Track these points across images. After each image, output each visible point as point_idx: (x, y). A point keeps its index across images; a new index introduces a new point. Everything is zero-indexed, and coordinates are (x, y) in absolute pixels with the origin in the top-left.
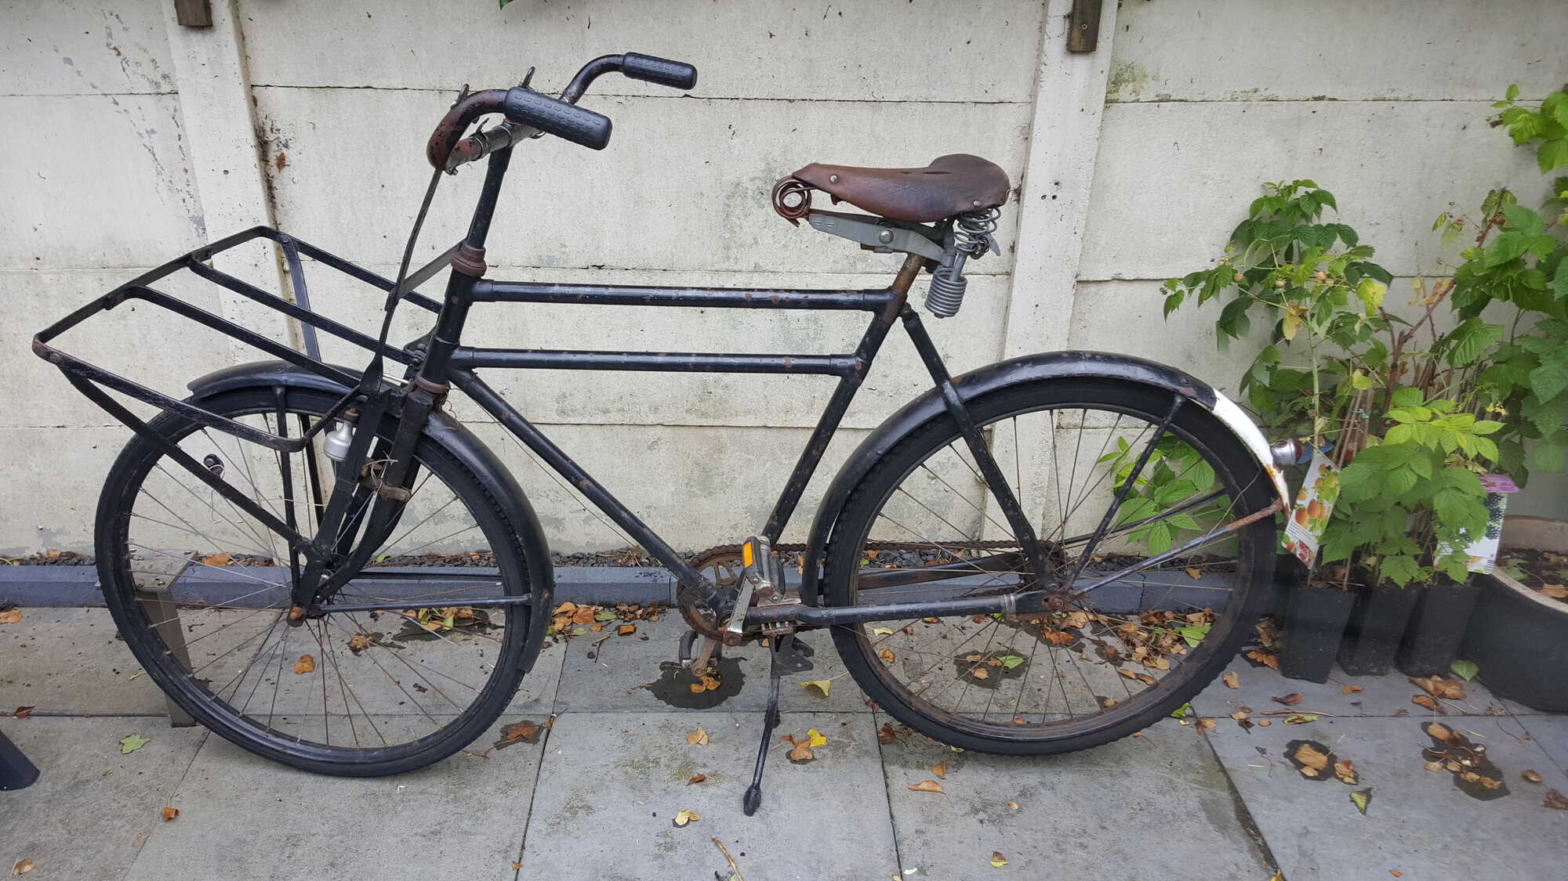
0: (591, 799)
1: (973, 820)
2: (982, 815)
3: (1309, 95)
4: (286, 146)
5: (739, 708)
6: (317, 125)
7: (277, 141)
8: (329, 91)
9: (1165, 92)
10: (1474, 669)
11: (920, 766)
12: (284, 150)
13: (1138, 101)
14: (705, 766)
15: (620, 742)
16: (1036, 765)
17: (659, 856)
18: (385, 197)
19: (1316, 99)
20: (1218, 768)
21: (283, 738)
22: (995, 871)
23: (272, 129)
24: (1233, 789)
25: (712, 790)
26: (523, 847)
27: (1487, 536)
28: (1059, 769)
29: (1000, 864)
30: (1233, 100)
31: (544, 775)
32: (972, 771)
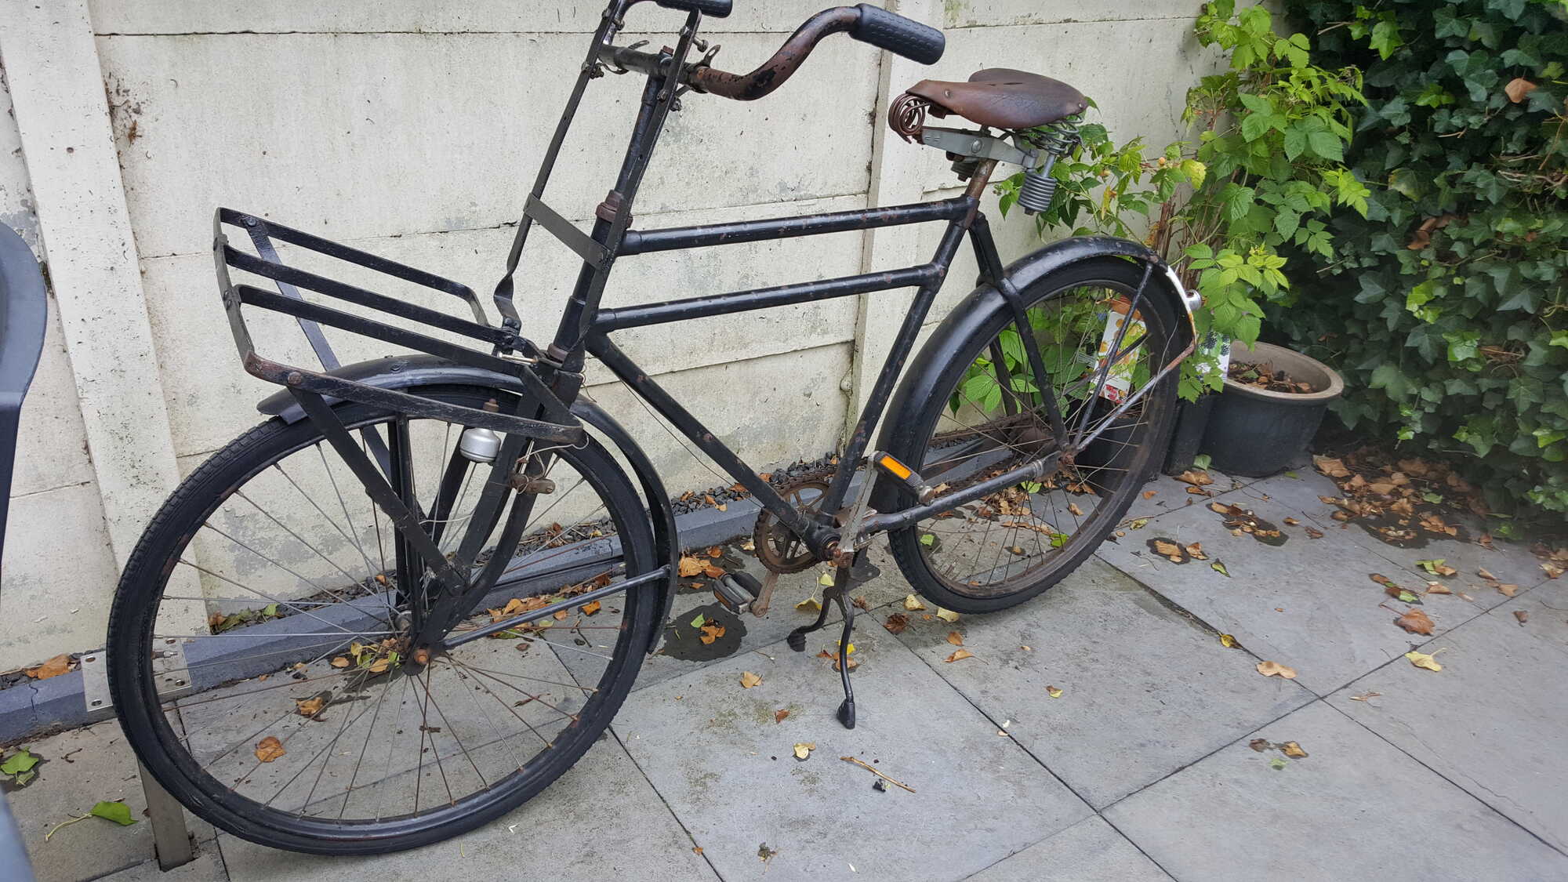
0: (705, 766)
1: (1009, 669)
2: (1012, 664)
3: (1061, 19)
4: (137, 112)
5: (759, 644)
6: (179, 83)
7: (125, 107)
8: (195, 38)
9: (973, 18)
10: (1209, 459)
11: (938, 643)
12: (135, 117)
13: (954, 27)
14: (776, 702)
15: (686, 710)
16: (1014, 612)
17: (811, 791)
18: (267, 167)
19: (1068, 21)
20: (1122, 575)
21: (359, 824)
22: (1059, 701)
23: (118, 91)
24: (1142, 585)
25: (801, 719)
26: (687, 832)
27: (1222, 354)
28: (1030, 610)
29: (1058, 694)
30: (1016, 24)
31: (643, 763)
32: (976, 633)
